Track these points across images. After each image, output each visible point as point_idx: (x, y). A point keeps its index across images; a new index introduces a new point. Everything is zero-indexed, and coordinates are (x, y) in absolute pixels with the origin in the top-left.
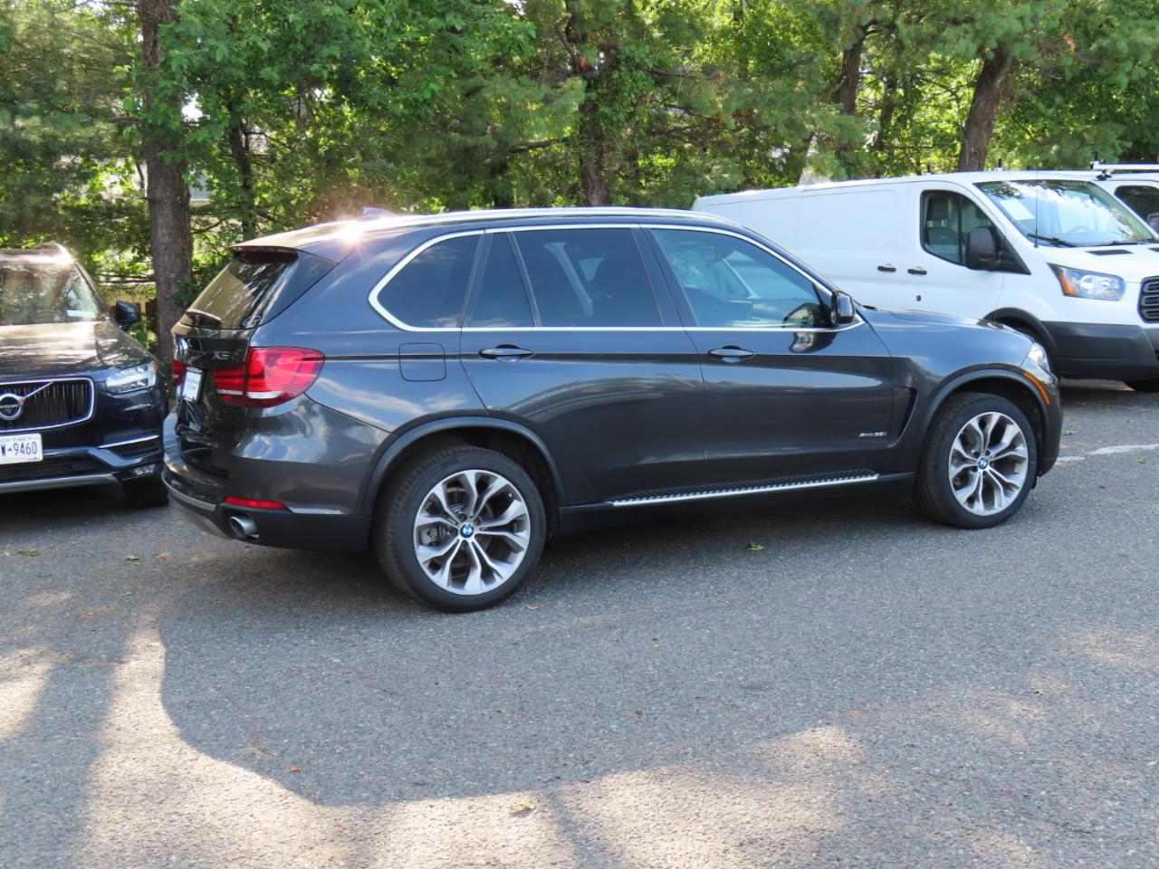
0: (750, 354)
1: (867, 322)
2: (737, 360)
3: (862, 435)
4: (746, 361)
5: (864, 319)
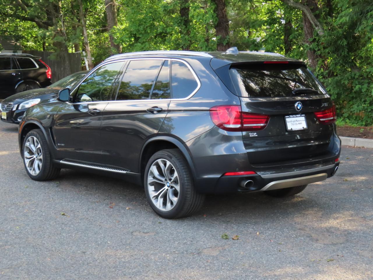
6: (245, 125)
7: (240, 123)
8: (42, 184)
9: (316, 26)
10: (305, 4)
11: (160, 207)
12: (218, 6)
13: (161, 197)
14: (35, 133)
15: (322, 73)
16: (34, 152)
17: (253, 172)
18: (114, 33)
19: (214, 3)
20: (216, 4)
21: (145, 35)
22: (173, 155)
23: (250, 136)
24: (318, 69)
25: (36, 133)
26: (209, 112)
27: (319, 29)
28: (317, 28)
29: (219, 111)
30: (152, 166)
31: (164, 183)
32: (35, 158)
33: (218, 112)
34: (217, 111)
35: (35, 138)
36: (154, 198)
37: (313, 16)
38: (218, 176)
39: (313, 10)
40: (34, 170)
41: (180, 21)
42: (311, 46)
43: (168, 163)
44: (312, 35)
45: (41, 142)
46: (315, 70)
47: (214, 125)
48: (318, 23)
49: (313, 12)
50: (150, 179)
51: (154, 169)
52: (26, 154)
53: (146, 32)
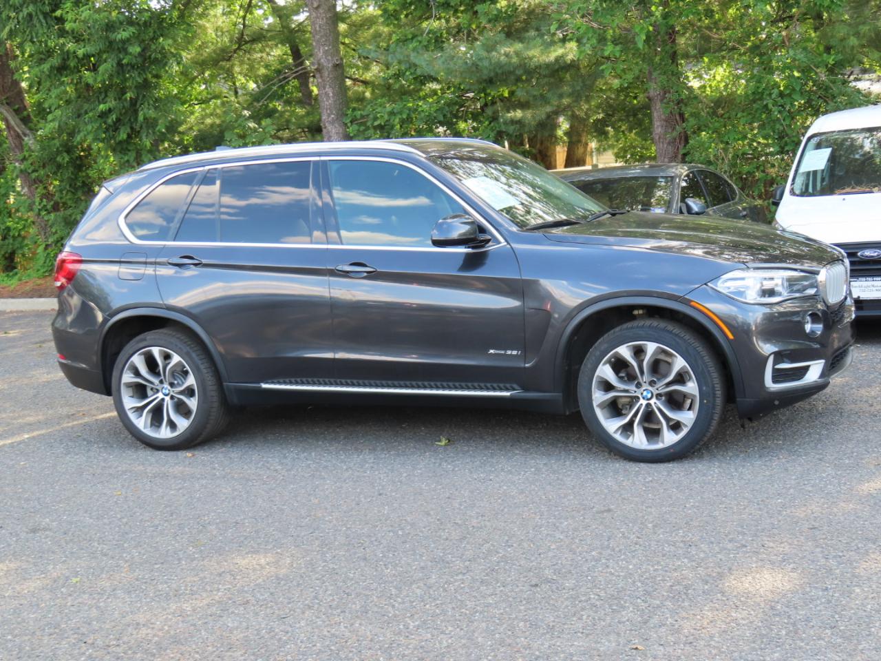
0: (372, 270)
1: (508, 243)
2: (365, 274)
3: (492, 351)
4: (373, 276)
5: (506, 241)
9: (25, 135)
10: (4, 102)
15: (45, 206)
24: (37, 200)
27: (30, 140)
28: (26, 139)
37: (18, 121)
39: (17, 112)
42: (22, 167)
44: (22, 149)
46: (34, 203)
48: (28, 132)
49: (17, 114)
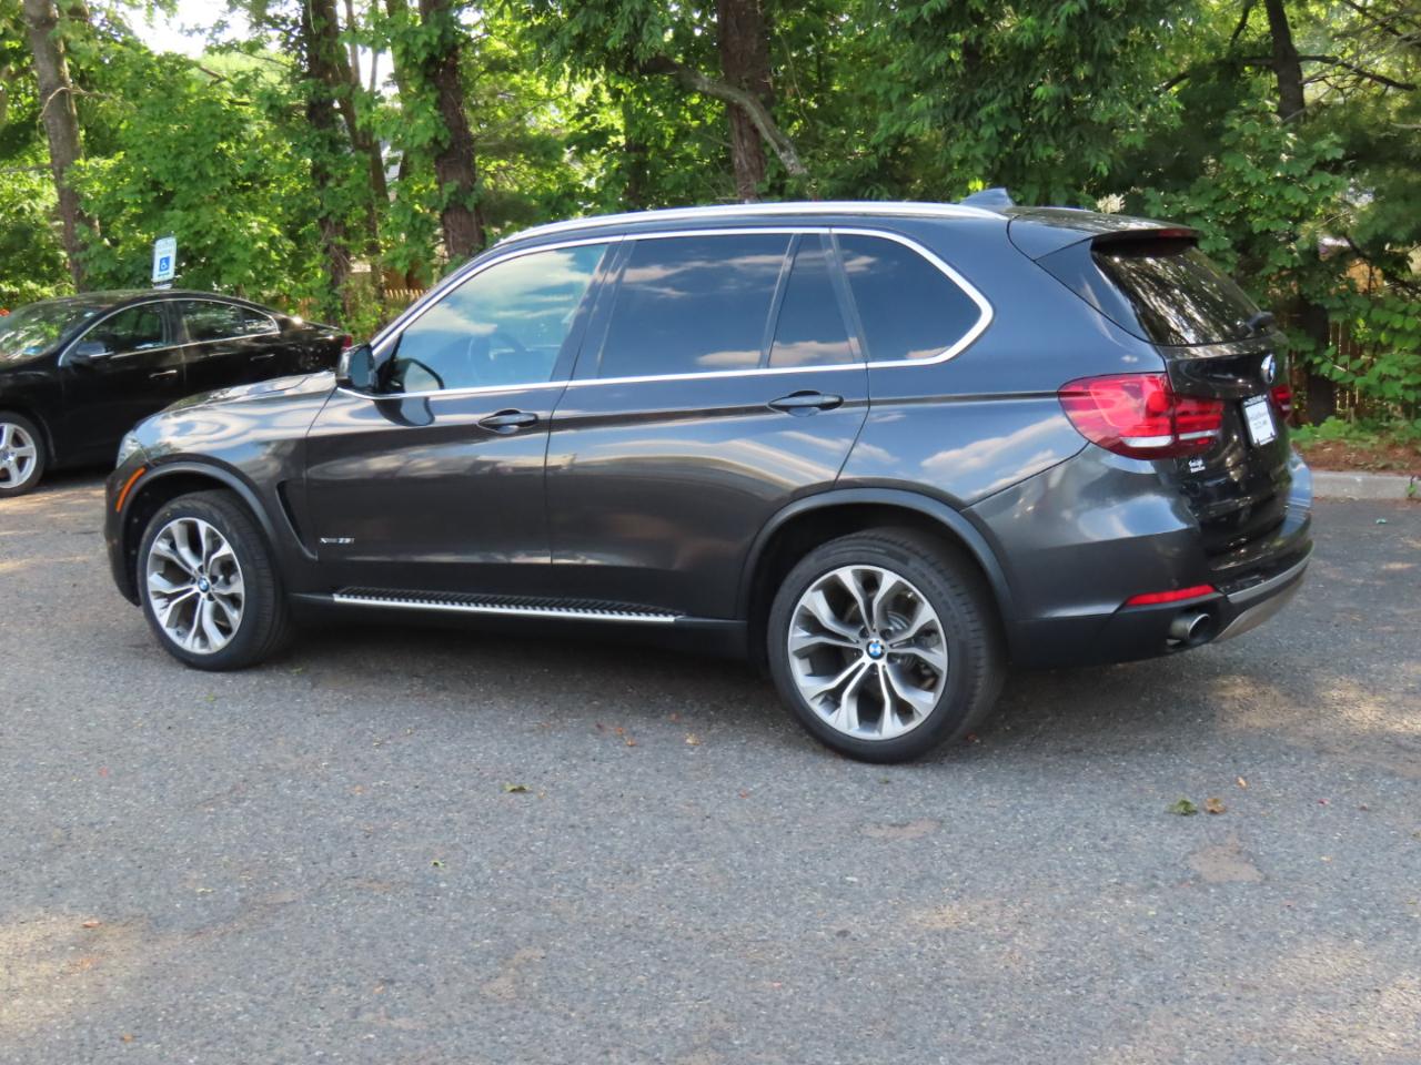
6: (1183, 437)
7: (1167, 430)
8: (252, 680)
11: (850, 727)
12: (443, 95)
13: (852, 695)
14: (199, 505)
16: (193, 573)
17: (1207, 587)
18: (81, 181)
19: (433, 85)
20: (438, 88)
21: (199, 184)
22: (908, 549)
23: (1193, 470)
25: (207, 506)
26: (1056, 399)
29: (1097, 394)
30: (808, 592)
31: (856, 646)
32: (198, 595)
33: (1094, 397)
34: (1088, 394)
35: (203, 526)
36: (820, 700)
38: (1110, 609)
40: (202, 634)
41: (318, 140)
43: (889, 580)
45: (235, 536)
47: (1085, 442)
50: (798, 637)
51: (816, 602)
52: (156, 581)
53: (202, 176)
